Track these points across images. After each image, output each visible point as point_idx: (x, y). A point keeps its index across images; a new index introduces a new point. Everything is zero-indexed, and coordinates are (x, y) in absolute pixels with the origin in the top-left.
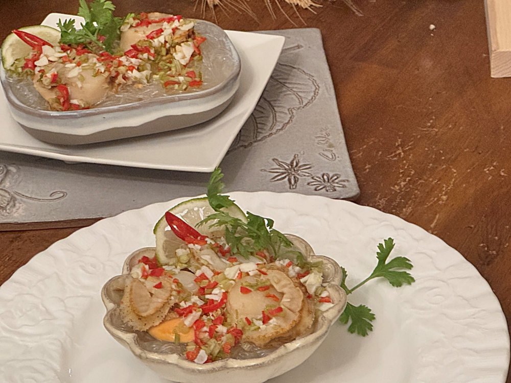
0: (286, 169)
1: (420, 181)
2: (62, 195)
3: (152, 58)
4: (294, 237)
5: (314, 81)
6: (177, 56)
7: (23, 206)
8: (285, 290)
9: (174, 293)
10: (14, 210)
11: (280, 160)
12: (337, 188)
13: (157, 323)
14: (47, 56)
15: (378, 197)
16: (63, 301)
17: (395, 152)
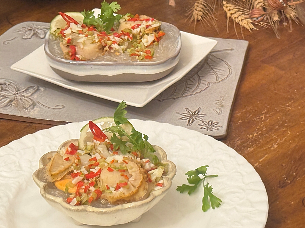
0: (190, 115)
1: (266, 135)
2: (62, 107)
3: (130, 40)
4: (159, 148)
5: (230, 70)
6: (144, 40)
7: (38, 109)
8: (133, 174)
9: (74, 165)
10: (32, 110)
11: (189, 109)
12: (213, 130)
13: (59, 179)
14: (71, 29)
15: (238, 139)
16: (31, 162)
17: (260, 116)
